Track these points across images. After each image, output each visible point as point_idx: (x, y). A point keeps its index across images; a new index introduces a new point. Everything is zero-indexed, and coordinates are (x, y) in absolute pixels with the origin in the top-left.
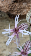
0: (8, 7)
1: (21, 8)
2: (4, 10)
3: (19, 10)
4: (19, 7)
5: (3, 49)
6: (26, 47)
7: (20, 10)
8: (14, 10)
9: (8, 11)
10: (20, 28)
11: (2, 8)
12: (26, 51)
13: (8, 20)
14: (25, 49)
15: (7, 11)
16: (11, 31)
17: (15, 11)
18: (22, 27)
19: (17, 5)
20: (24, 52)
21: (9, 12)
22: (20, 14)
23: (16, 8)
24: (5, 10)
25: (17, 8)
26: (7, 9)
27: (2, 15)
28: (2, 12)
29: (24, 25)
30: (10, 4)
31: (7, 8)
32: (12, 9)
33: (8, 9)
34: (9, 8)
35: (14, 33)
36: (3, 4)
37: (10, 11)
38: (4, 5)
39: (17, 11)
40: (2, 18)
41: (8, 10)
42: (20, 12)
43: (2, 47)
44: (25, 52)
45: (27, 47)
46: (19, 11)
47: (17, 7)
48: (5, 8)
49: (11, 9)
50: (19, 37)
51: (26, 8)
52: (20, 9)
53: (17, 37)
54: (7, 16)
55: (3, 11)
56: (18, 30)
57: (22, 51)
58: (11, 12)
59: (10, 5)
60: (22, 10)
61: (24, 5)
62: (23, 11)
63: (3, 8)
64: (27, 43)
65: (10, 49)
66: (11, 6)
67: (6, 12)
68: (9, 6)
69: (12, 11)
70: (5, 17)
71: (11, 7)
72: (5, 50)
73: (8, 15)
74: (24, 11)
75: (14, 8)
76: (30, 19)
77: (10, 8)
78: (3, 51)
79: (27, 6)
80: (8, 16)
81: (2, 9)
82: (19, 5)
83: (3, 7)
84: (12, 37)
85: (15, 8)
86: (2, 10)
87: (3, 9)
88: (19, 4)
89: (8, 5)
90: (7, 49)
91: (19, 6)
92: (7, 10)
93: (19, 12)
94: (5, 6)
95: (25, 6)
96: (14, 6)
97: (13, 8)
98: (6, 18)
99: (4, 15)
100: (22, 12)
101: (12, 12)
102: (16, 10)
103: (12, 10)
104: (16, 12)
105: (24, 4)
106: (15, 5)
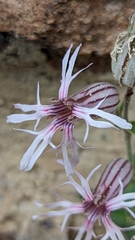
0: (40, 16)
1: (96, 22)
2: (26, 29)
3: (87, 33)
4: (87, 20)
5: (19, 195)
6: (107, 183)
7: (93, 32)
8: (67, 31)
9: (43, 33)
10: (81, 100)
11: (17, 20)
12: (102, 198)
13: (43, 74)
14: (102, 189)
15: (36, 34)
16: (45, 114)
17: (70, 35)
18: (89, 96)
19: (78, 11)
20: (96, 202)
21: (44, 39)
22: (95, 48)
23: (75, 22)
24: (29, 31)
25: (81, 23)
26: (36, 25)
27: (16, 51)
28: (17, 36)
29: (98, 91)
30: (50, 6)
31: (37, 21)
32: (61, 28)
33: (44, 25)
34: (45, 23)
35: (55, 120)
36: (20, 6)
37: (49, 32)
38: (28, 8)
39: (82, 35)
40: (16, 63)
41: (41, 28)
42: (95, 40)
43: (17, 186)
44: (101, 204)
45: (111, 184)
46: (89, 38)
47: (81, 19)
48: (30, 20)
49: (54, 25)
50: (74, 139)
51: (120, 25)
52: (92, 26)
53: (66, 138)
54: (37, 55)
55: (20, 35)
56: (72, 107)
57: (87, 199)
58: (55, 38)
59: (51, 8)
60: (101, 31)
61: (111, 13)
62: (104, 37)
63: (21, 22)
64: (112, 167)
65: (47, 198)
66: (55, 13)
67: (33, 37)
68: (47, 15)
69: (58, 37)
70: (29, 60)
71: (55, 17)
72: (27, 198)
73: (44, 51)
74: (109, 39)
75: (65, 24)
76: (123, 66)
77: (51, 21)
78: (18, 203)
79: (122, 18)
80: (43, 57)
81: (17, 24)
82: (91, 9)
83: (20, 16)
84: (45, 135)
85: (71, 21)
86: (18, 31)
87: (21, 26)
88: (88, 7)
89: (42, 9)
90: (38, 196)
91: (87, 16)
92: (39, 31)
93: (90, 42)
94: (31, 13)
95: (117, 17)
96: (65, 16)
97: (63, 22)
98: (36, 65)
99: (28, 51)
100: (101, 41)
101: (60, 41)
102: (75, 33)
103: (60, 32)
104: (74, 40)
105: (109, 7)
106: (73, 12)
